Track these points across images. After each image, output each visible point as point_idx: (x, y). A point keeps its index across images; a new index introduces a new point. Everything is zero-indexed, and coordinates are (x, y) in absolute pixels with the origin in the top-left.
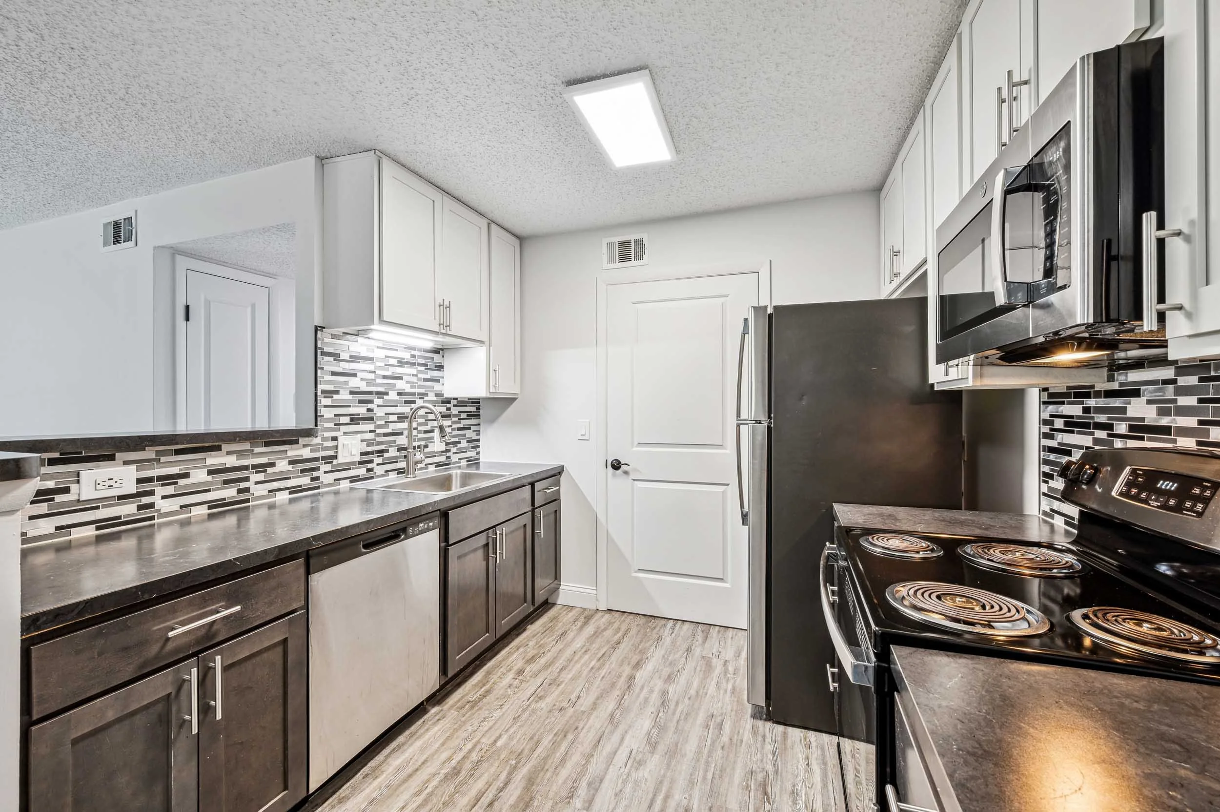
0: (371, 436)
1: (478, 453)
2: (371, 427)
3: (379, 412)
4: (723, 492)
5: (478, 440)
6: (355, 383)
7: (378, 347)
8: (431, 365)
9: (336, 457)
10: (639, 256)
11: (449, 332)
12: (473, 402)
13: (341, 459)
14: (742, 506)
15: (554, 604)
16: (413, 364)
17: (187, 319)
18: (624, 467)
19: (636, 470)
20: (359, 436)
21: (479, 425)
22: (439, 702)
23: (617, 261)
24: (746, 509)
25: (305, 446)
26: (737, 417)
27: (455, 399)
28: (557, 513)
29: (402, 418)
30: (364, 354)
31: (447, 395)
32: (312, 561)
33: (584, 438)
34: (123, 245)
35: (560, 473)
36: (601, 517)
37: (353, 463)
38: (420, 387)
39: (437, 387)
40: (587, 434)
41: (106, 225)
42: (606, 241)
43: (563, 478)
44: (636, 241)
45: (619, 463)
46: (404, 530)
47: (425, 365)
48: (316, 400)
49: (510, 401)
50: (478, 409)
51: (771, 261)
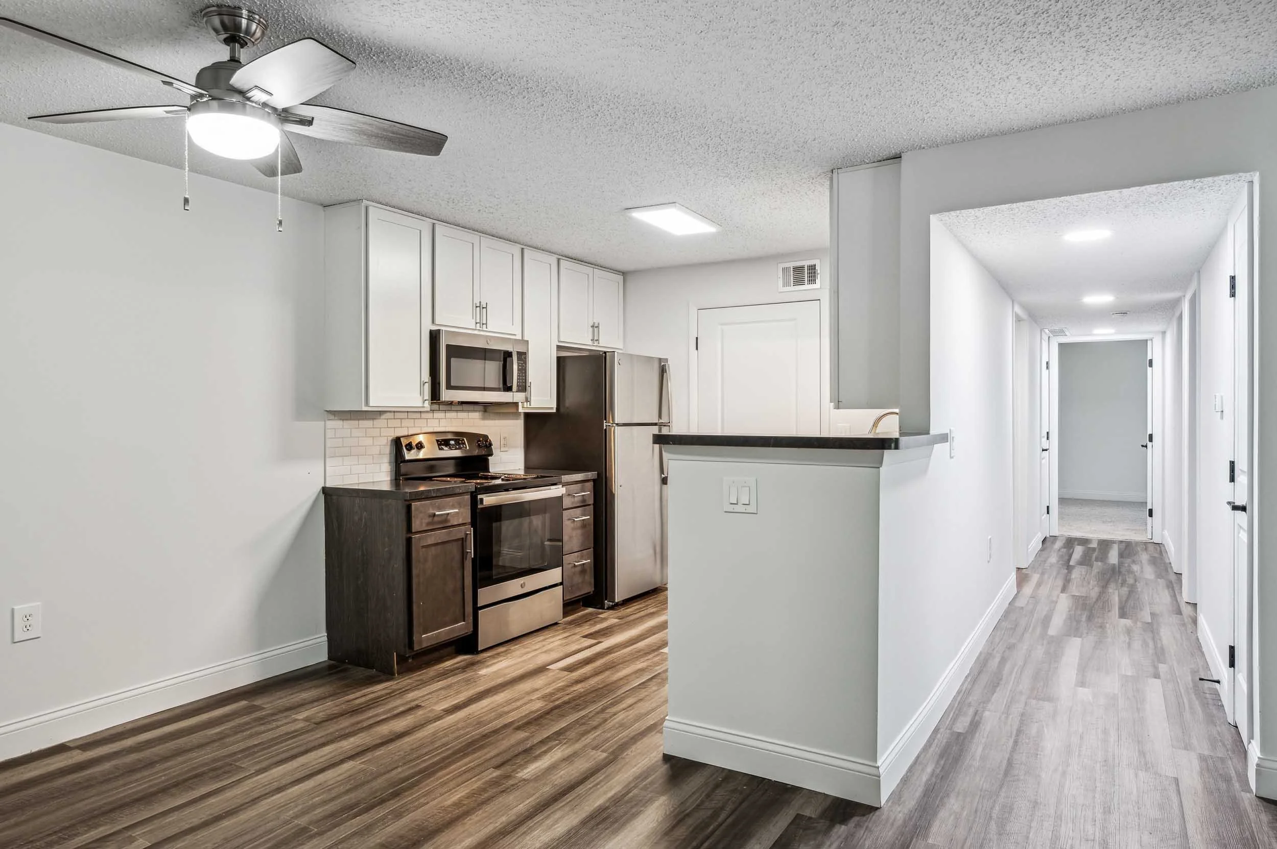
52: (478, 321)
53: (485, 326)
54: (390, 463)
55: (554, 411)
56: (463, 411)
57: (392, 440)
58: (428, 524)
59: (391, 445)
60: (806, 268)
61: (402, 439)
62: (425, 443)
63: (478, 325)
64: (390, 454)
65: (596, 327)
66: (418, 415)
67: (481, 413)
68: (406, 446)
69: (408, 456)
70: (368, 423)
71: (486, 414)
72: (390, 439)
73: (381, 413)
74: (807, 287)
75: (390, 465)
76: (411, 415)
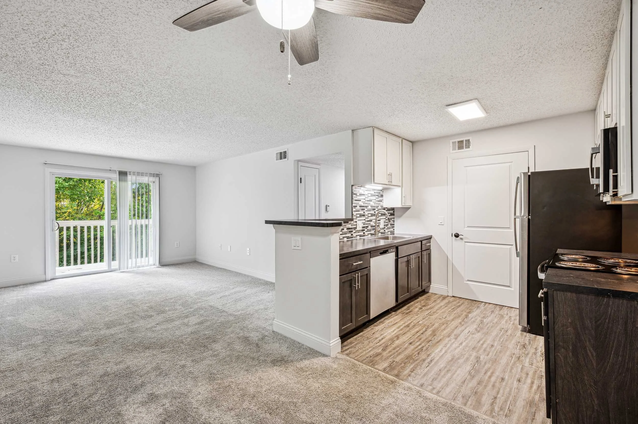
0: (364, 221)
1: (394, 229)
2: (364, 218)
3: (366, 213)
4: (510, 248)
5: (394, 224)
6: (361, 203)
7: (366, 190)
8: (380, 195)
9: (356, 228)
10: (468, 146)
11: (391, 184)
12: (392, 209)
13: (358, 229)
14: (517, 250)
15: (428, 292)
16: (375, 195)
17: (301, 183)
18: (460, 237)
19: (466, 238)
20: (362, 221)
21: (394, 218)
22: (395, 311)
23: (457, 149)
24: (518, 250)
25: (350, 224)
26: (514, 215)
27: (387, 208)
28: (429, 255)
29: (372, 215)
30: (363, 193)
31: (385, 206)
32: (372, 254)
33: (441, 224)
34: (283, 160)
35: (430, 238)
36: (450, 257)
37: (360, 230)
38: (377, 204)
39: (381, 203)
40: (443, 223)
41: (277, 154)
42: (451, 141)
43: (432, 240)
44: (466, 141)
45: (458, 234)
46: (387, 251)
47: (378, 196)
48: (352, 209)
49: (408, 208)
50: (394, 212)
51: (535, 146)
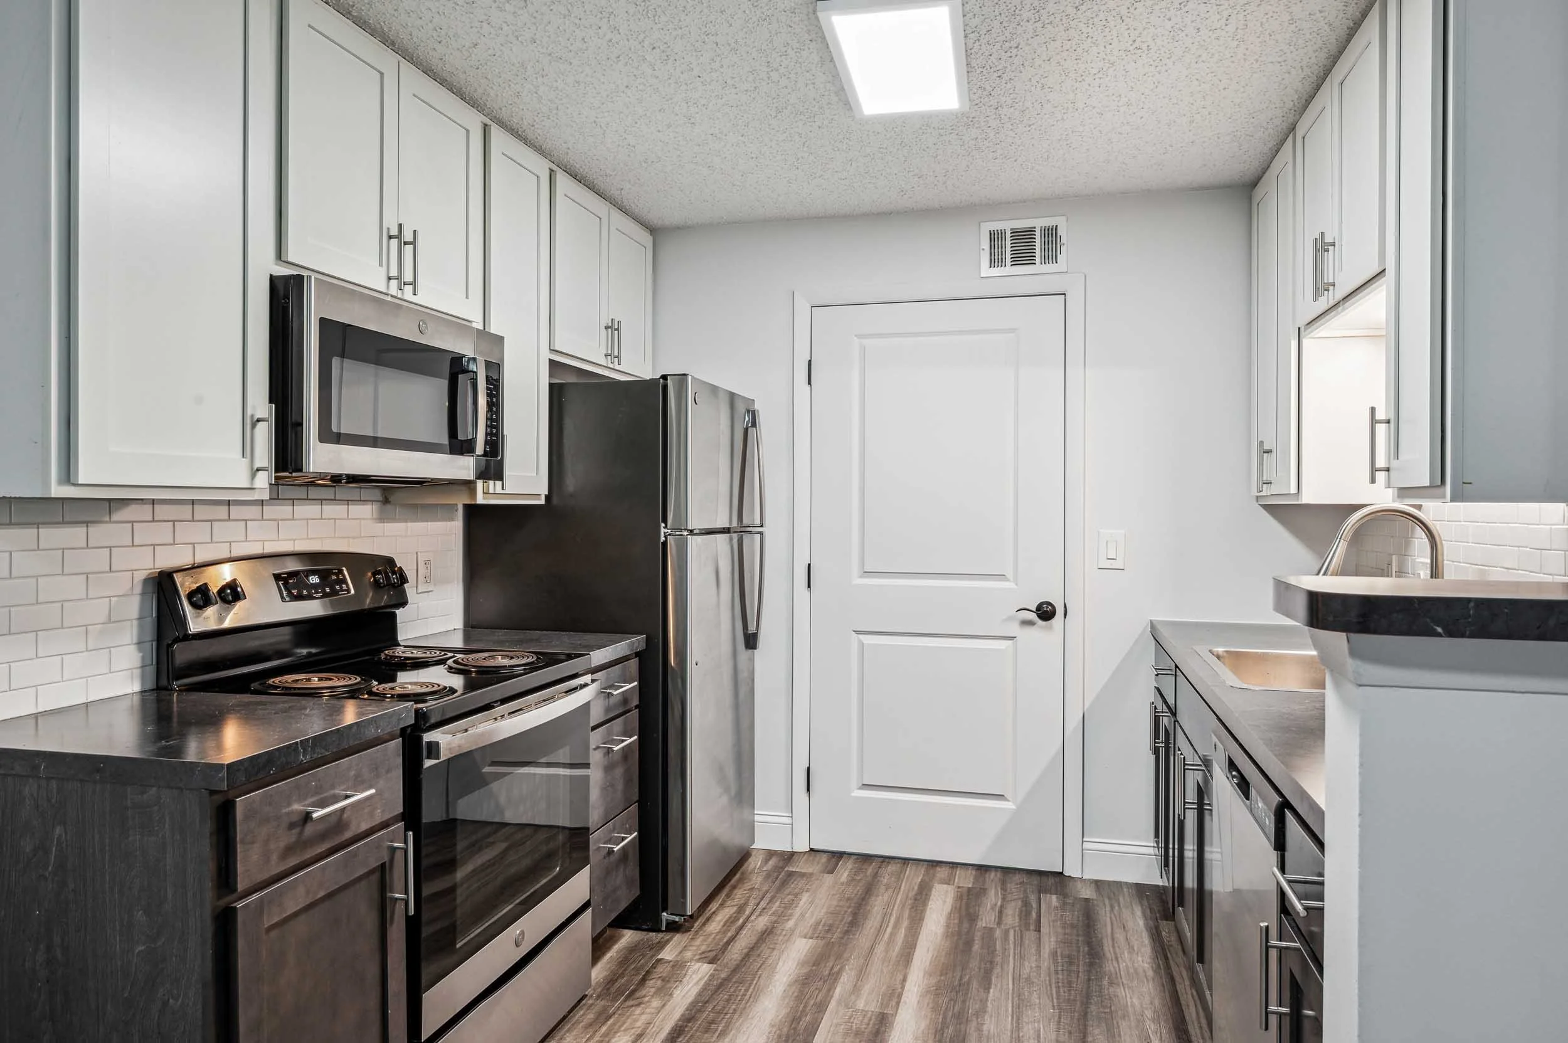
52: (394, 272)
53: (408, 289)
54: (140, 643)
55: (542, 501)
56: (334, 500)
57: (146, 581)
58: (289, 850)
59: (143, 594)
60: (1038, 234)
61: (178, 578)
62: (245, 585)
63: (394, 283)
64: (141, 618)
65: (615, 330)
66: (222, 511)
67: (376, 506)
68: (190, 596)
69: (199, 622)
70: (73, 535)
71: (388, 507)
72: (141, 576)
73: (113, 505)
74: (1038, 267)
75: (140, 650)
76: (201, 512)
